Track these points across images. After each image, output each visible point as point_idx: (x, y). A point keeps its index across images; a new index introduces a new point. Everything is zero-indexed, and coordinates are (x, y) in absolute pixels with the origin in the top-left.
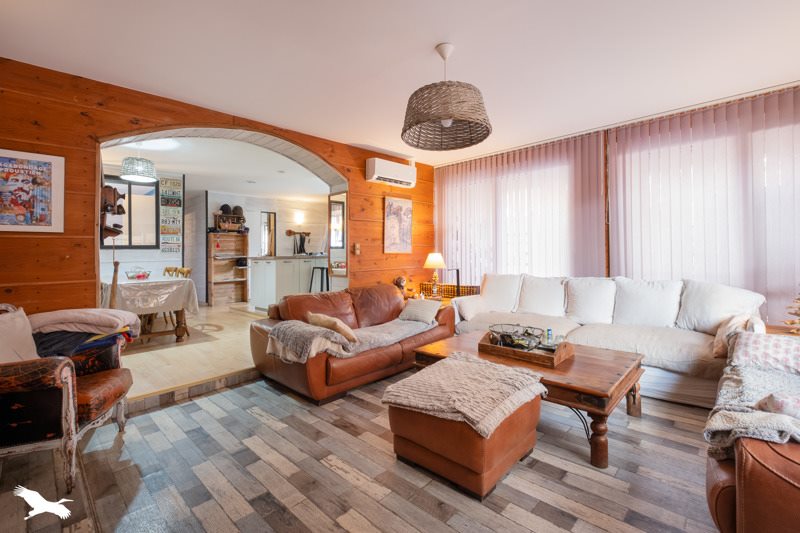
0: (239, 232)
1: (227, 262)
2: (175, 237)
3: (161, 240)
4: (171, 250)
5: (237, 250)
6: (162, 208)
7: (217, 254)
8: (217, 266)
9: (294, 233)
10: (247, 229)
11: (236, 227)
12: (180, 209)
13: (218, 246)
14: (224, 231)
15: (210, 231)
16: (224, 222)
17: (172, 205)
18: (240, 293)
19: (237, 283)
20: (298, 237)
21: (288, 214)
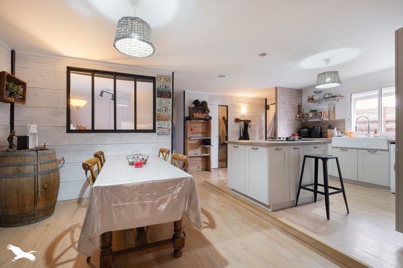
0: (205, 120)
1: (197, 141)
2: (167, 123)
3: (157, 126)
4: (164, 134)
5: (203, 133)
6: (158, 99)
7: (191, 136)
8: (190, 144)
9: (240, 121)
10: (210, 118)
11: (203, 116)
12: (170, 100)
13: (192, 130)
14: (196, 119)
15: (186, 119)
16: (196, 112)
17: (165, 97)
18: (205, 164)
19: (203, 157)
20: (242, 123)
21: (236, 107)
